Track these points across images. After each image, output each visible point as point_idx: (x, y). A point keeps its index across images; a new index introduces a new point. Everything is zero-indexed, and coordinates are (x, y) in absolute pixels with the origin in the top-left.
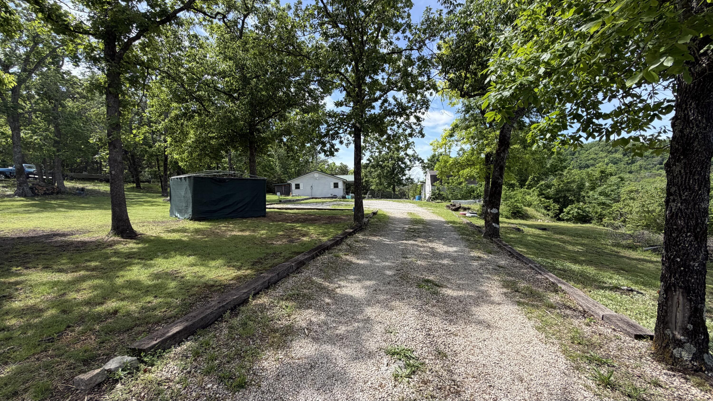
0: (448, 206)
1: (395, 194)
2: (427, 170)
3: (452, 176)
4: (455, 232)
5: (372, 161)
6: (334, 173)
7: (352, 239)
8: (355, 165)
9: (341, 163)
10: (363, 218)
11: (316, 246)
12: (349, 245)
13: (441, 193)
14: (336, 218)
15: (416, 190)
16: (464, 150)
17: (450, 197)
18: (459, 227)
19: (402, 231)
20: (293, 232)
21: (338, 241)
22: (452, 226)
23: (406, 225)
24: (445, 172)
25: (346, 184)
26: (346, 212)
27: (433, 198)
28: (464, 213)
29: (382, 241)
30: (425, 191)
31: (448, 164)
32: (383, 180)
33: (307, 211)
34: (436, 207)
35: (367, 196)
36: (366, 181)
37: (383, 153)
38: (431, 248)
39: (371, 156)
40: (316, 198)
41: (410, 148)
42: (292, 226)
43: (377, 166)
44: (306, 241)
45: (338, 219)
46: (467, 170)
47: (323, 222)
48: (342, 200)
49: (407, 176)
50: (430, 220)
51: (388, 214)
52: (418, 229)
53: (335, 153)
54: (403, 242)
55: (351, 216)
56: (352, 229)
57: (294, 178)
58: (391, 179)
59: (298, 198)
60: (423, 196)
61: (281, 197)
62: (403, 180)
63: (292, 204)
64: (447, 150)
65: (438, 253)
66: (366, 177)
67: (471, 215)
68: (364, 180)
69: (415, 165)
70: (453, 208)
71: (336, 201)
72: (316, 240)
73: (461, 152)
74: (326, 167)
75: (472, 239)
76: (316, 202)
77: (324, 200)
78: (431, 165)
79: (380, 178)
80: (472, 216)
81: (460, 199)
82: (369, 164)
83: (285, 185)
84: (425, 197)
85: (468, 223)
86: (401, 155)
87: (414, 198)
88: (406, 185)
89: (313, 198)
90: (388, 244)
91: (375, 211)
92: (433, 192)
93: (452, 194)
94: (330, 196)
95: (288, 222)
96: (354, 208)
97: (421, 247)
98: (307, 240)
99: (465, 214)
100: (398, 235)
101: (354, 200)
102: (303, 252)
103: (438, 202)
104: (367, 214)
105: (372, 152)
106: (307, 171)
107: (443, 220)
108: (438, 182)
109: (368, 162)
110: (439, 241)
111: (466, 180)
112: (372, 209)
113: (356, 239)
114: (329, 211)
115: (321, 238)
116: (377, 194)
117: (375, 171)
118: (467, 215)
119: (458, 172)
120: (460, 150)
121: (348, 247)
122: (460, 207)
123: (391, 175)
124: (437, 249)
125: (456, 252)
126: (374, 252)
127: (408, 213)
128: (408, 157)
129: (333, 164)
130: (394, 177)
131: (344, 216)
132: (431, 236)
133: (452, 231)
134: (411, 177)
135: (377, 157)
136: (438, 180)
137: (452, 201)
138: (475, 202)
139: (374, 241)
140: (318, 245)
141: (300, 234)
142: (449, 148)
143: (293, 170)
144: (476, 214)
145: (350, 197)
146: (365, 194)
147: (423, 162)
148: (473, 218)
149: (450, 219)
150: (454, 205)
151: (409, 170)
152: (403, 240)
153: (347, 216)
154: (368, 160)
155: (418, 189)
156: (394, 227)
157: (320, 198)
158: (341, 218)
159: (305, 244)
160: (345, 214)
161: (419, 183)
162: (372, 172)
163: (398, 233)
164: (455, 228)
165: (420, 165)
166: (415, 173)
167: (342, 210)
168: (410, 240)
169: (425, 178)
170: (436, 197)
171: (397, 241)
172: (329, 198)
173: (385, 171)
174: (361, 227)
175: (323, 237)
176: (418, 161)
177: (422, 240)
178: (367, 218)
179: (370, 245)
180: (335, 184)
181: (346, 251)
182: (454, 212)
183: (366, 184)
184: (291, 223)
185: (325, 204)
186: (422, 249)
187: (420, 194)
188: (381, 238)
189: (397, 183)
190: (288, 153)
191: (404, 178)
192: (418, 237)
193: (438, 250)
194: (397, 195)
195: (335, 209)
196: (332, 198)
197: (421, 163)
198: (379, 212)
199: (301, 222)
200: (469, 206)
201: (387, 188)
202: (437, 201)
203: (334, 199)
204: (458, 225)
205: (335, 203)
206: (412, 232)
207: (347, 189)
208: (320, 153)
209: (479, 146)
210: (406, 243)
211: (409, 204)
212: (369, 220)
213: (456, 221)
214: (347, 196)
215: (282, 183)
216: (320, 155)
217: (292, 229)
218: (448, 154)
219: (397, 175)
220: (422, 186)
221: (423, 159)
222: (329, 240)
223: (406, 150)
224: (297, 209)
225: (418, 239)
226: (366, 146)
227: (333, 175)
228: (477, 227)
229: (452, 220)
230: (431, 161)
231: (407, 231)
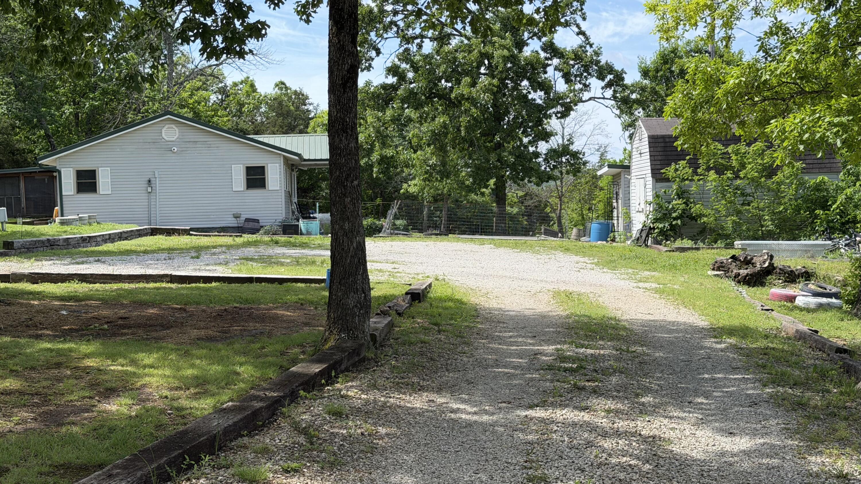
0: (719, 266)
1: (502, 215)
2: (639, 112)
3: (736, 140)
4: (747, 370)
5: (410, 75)
6: (249, 127)
7: (318, 408)
8: (331, 91)
9: (281, 85)
10: (367, 315)
11: (163, 435)
12: (304, 432)
13: (696, 209)
14: (251, 317)
15: (591, 196)
16: (786, 31)
17: (729, 224)
18: (765, 352)
19: (529, 368)
20: (59, 380)
21: (256, 413)
22: (735, 348)
23: (548, 342)
24: (710, 124)
25: (301, 173)
26: (296, 292)
27: (662, 232)
28: (789, 291)
29: (442, 409)
30: (627, 204)
31: (719, 93)
32: (453, 155)
33: (126, 286)
34: (674, 267)
35: (385, 223)
36: (383, 159)
37: (455, 42)
38: (645, 439)
39: (406, 56)
40: (169, 232)
41: (567, 24)
42: (59, 353)
43: (430, 98)
44: (120, 416)
45: (262, 319)
46: (799, 116)
47: (195, 333)
48: (283, 238)
49: (555, 142)
50: (645, 324)
51: (473, 299)
52: (595, 359)
53: (251, 44)
54: (531, 413)
55: (316, 305)
56: (319, 361)
57: (70, 145)
58: (489, 151)
59: (87, 231)
60: (619, 224)
61: (10, 228)
62: (537, 155)
63: (60, 257)
64: (720, 33)
65: (674, 457)
66: (384, 145)
67: (813, 301)
68: (375, 156)
69: (586, 96)
70: (743, 272)
71: (255, 244)
72: (163, 412)
73: (773, 41)
74: (213, 98)
75: (817, 400)
76: (170, 250)
77: (204, 241)
78: (654, 92)
79: (441, 150)
80: (820, 307)
81: (769, 236)
82: (394, 88)
83: (29, 176)
84: (628, 227)
85: (800, 336)
86: (527, 52)
87: (583, 233)
88: (550, 178)
89: (154, 232)
90: (470, 425)
91: (418, 285)
92: (659, 207)
93: (739, 213)
94: (232, 222)
95: (38, 337)
96: (332, 273)
97: (605, 435)
98: (124, 410)
99: (792, 299)
100: (511, 387)
101: (327, 240)
102: (100, 466)
103: (683, 250)
104: (386, 299)
105: (408, 40)
106: (130, 116)
107: (702, 322)
108: (682, 163)
109: (391, 80)
110: (681, 408)
111: (795, 155)
112: (407, 280)
113: (336, 404)
114: (225, 286)
115: (184, 403)
116: (431, 215)
117: (422, 120)
118: (800, 301)
119: (764, 122)
120: (771, 33)
121: (302, 439)
122: (770, 270)
123: (489, 134)
124: (669, 441)
125: (747, 453)
126: (410, 458)
127: (556, 294)
128: (556, 61)
129: (245, 88)
130: (499, 146)
131: (286, 306)
132: (648, 390)
133: (735, 369)
134: (574, 148)
135: (427, 58)
136: (681, 155)
137: (738, 243)
138: (834, 249)
139: (410, 411)
140: (171, 431)
141: (92, 385)
142: (727, 25)
143: (68, 109)
144: (836, 295)
145: (315, 225)
146: (382, 213)
147: (619, 77)
148: (822, 315)
149: (725, 321)
150: (748, 262)
151: (564, 115)
152: (531, 407)
153: (301, 305)
154: (393, 70)
155: (601, 195)
156: (495, 351)
157: (186, 232)
158: (276, 318)
159: (112, 430)
160: (294, 298)
161: (605, 169)
162: (410, 120)
163: (510, 376)
164: (749, 353)
165: (609, 93)
166: (587, 128)
167: (281, 281)
168: (563, 406)
169: (629, 147)
170: (673, 228)
171: (508, 410)
172: (223, 230)
173: (464, 120)
174: (356, 352)
175: (196, 396)
176: (602, 77)
177: (611, 404)
178: (384, 313)
179: (394, 430)
180: (250, 170)
181: (291, 457)
182: (744, 290)
183: (385, 172)
184: (53, 338)
185: (205, 257)
186: (607, 444)
187: (609, 214)
188: (440, 400)
189: (513, 167)
190: (39, 38)
191: (543, 147)
192: (595, 392)
193: (676, 449)
194: (513, 218)
195: (250, 280)
196: (240, 230)
197: (609, 85)
198: (437, 292)
199: (99, 335)
200: (810, 264)
201: (470, 190)
202: (679, 243)
203: (247, 237)
204: (761, 343)
205: (251, 251)
206: (572, 371)
207: (302, 192)
208: (186, 40)
209: (847, 15)
210: (543, 420)
211: (560, 255)
212: (391, 325)
213: (751, 325)
214: (302, 224)
215: (17, 164)
216: (185, 48)
217: (58, 365)
218: (721, 45)
219: (510, 134)
220: (615, 180)
221: (618, 67)
222: (220, 411)
223: (552, 30)
224: (83, 278)
225: (594, 402)
226: (382, 11)
227: (242, 133)
228: (840, 350)
229: (736, 322)
230: (654, 78)
231: (550, 368)
